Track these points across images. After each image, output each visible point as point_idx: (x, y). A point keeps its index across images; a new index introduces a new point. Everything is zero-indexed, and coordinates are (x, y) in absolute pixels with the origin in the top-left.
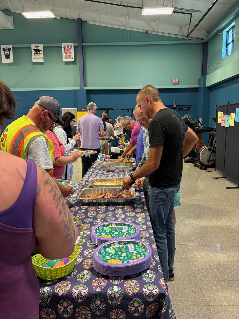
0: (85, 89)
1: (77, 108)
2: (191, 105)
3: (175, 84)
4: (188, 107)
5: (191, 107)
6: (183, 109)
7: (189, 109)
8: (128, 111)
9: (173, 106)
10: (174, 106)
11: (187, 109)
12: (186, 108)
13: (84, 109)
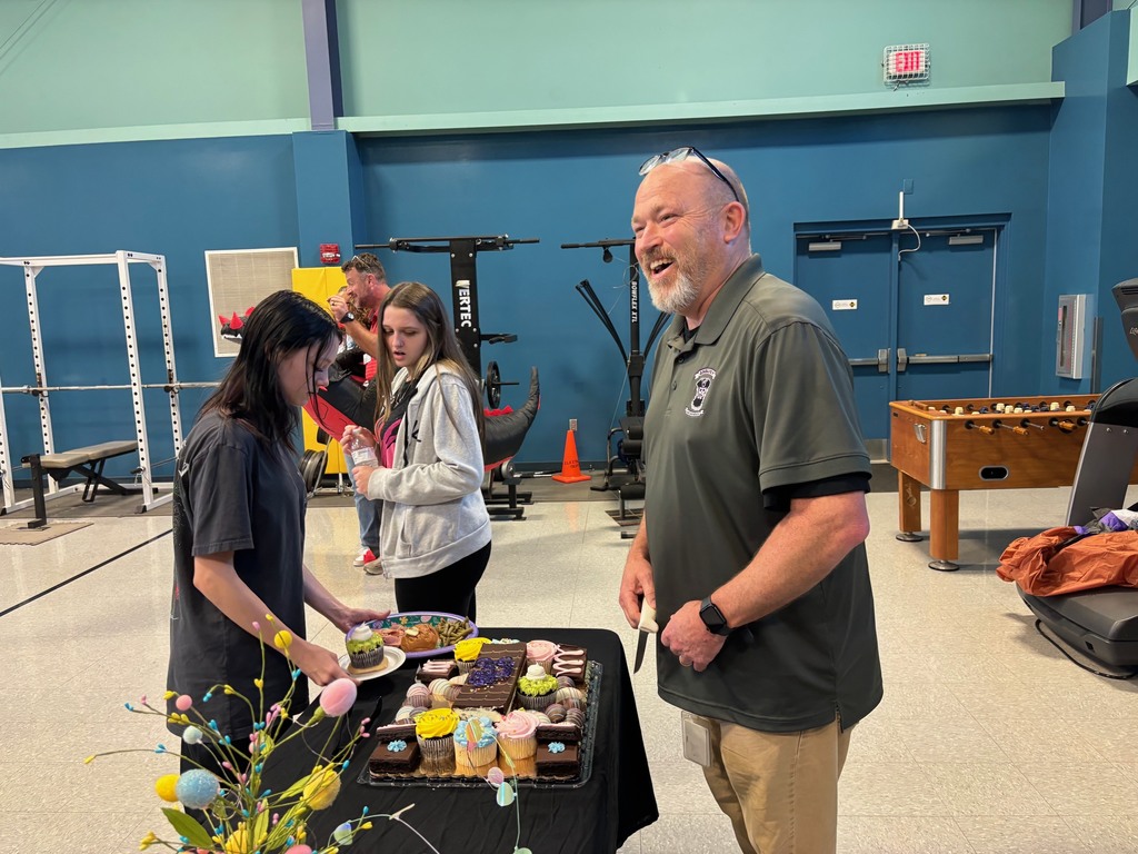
0: (340, 128)
1: (295, 249)
2: (1007, 216)
3: (901, 81)
4: (988, 228)
5: (1000, 228)
6: (952, 241)
7: (988, 244)
8: (607, 257)
9: (890, 222)
10: (895, 225)
11: (979, 240)
12: (974, 232)
13: (337, 250)
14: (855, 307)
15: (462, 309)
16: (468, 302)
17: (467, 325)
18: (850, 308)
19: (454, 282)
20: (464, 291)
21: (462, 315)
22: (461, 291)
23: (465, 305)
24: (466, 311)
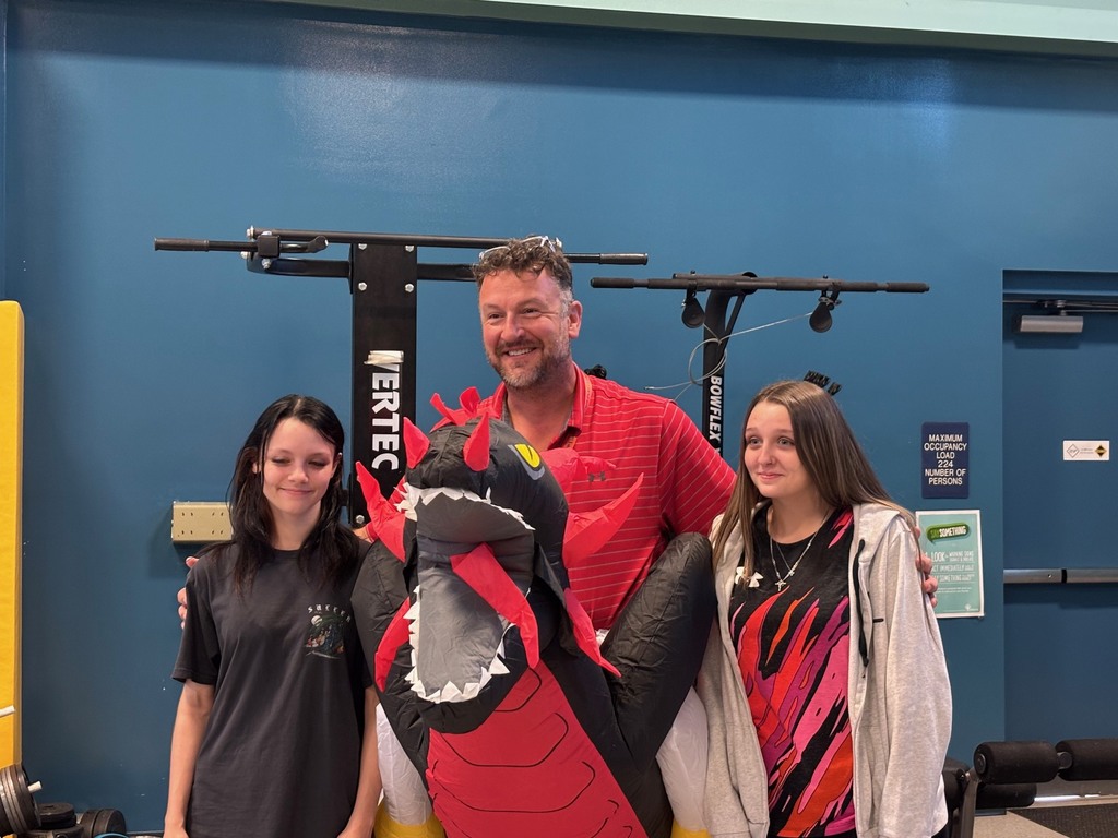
14: (1106, 457)
15: (377, 422)
16: (394, 407)
17: (387, 464)
18: (1096, 458)
19: (360, 353)
20: (386, 378)
21: (377, 439)
22: (376, 377)
23: (386, 414)
24: (387, 430)
